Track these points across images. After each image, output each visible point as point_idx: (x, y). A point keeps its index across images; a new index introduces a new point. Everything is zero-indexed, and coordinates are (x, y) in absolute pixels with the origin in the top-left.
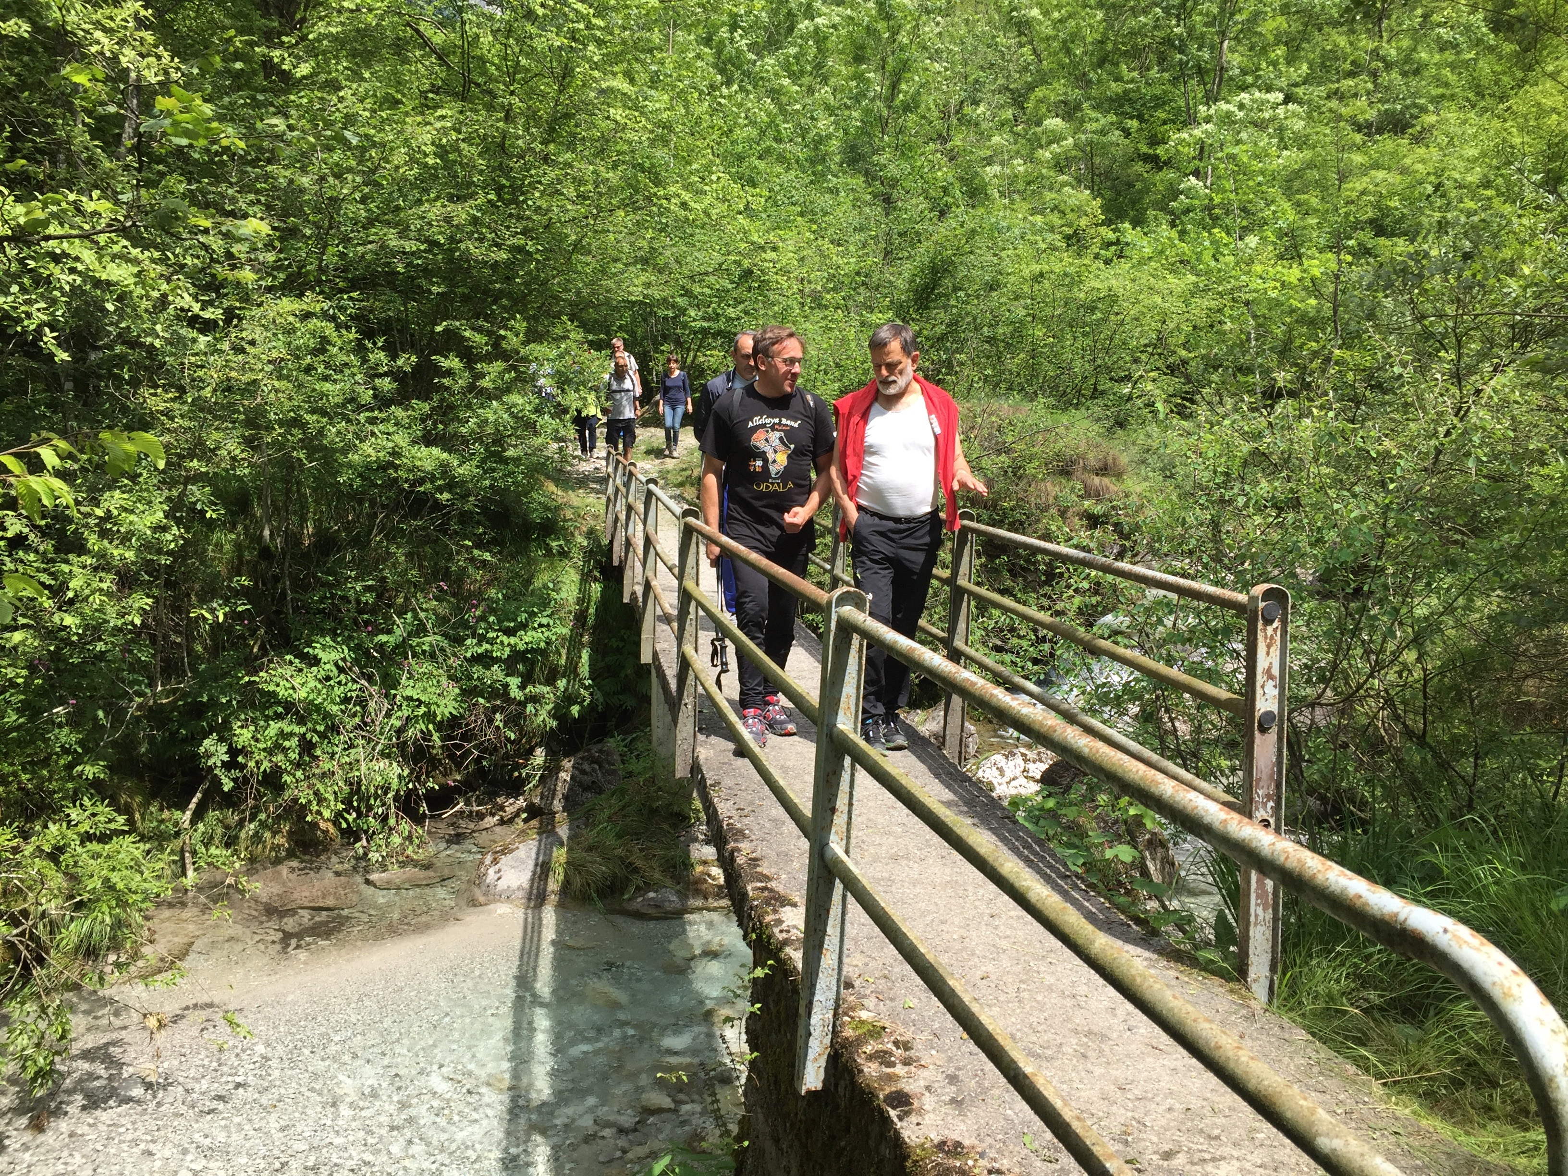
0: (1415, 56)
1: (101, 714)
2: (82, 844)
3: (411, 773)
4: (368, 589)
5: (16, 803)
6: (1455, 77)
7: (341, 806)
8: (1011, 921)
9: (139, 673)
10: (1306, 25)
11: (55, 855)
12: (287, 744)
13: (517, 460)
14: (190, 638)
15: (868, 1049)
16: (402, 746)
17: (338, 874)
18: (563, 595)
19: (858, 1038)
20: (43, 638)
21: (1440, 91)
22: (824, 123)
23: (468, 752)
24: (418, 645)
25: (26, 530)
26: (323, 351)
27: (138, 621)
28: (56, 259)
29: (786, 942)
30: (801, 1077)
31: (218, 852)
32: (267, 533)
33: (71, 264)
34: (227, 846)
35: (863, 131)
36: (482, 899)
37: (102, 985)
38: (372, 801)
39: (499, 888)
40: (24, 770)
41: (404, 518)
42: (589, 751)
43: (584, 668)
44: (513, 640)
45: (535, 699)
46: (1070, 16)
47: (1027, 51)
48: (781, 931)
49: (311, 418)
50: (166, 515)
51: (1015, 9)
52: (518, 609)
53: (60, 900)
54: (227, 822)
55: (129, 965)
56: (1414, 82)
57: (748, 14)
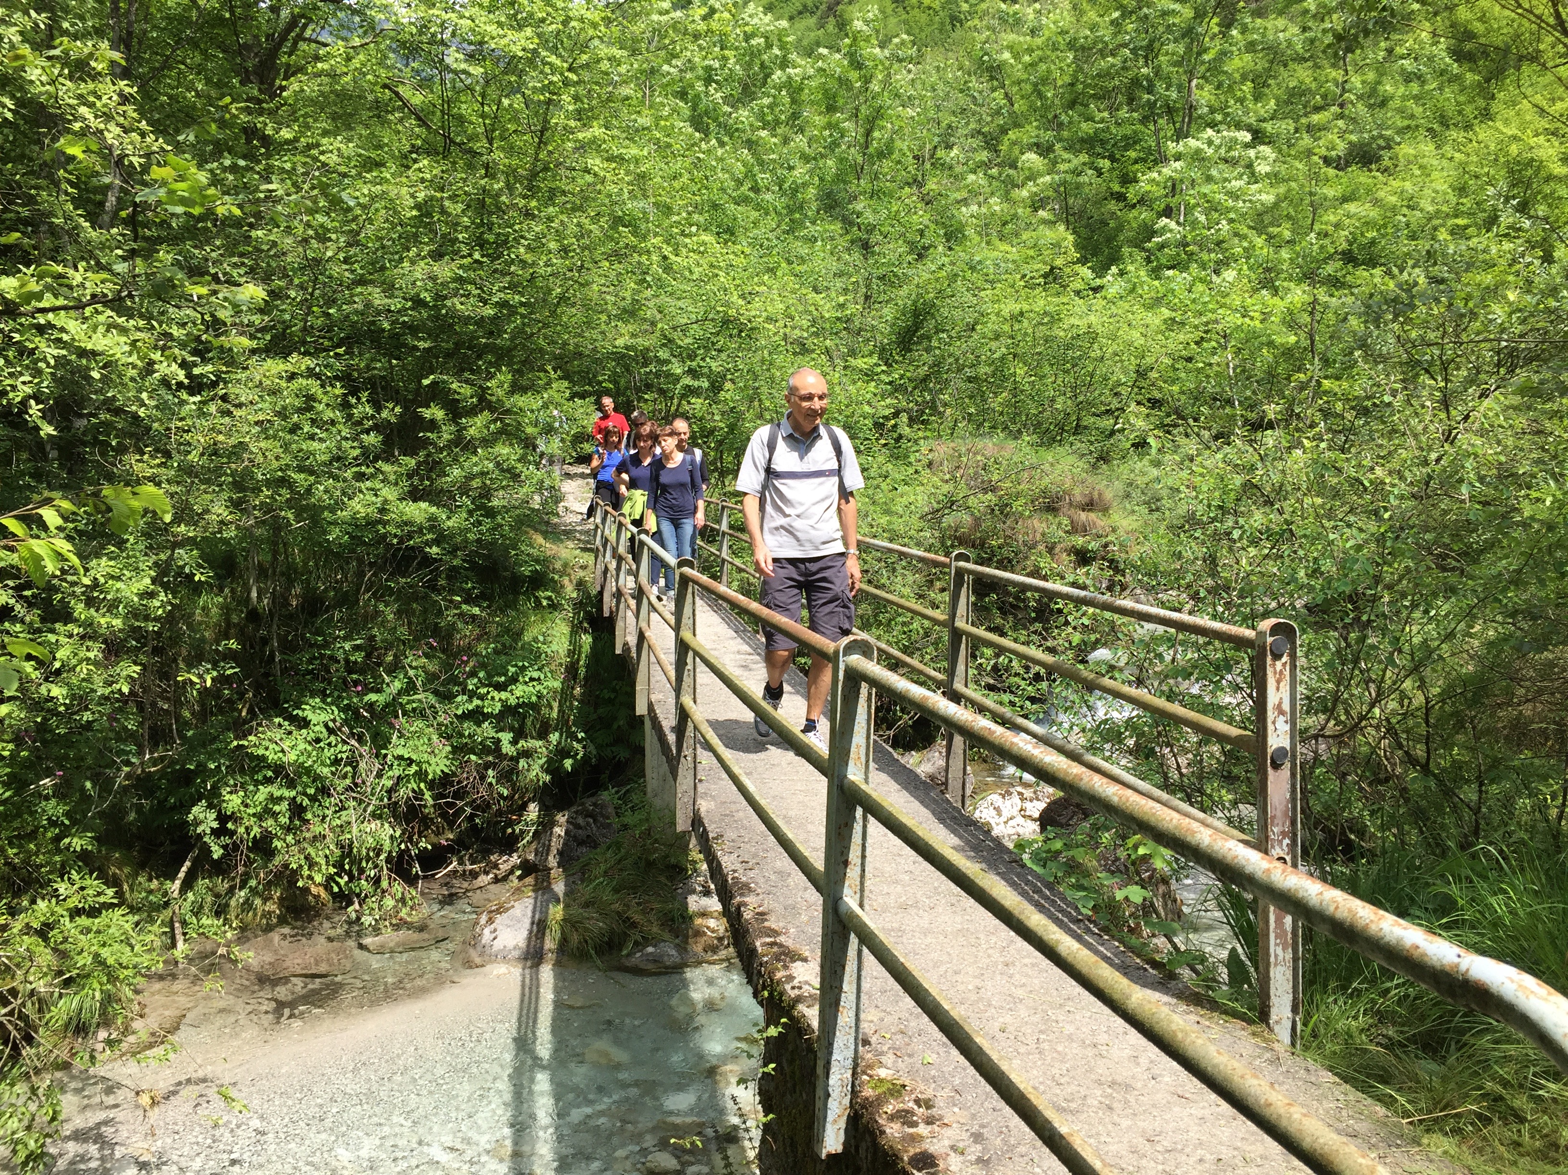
0: (1380, 88)
1: (88, 785)
2: (72, 918)
3: (403, 833)
4: (356, 648)
6: (1421, 109)
7: (332, 870)
8: (1025, 969)
9: (125, 741)
10: (1272, 62)
11: (43, 932)
12: (277, 808)
13: (507, 509)
14: (178, 703)
15: (890, 1109)
16: (393, 807)
17: (330, 939)
18: (554, 647)
19: (878, 1097)
20: (30, 710)
21: (1406, 122)
22: (800, 172)
23: (462, 810)
24: (409, 702)
25: (12, 601)
26: (310, 409)
27: (126, 690)
28: (41, 330)
29: (798, 999)
30: (820, 1141)
31: (209, 922)
32: (254, 594)
33: (56, 335)
34: (218, 914)
35: (840, 178)
36: (478, 960)
37: (94, 1064)
38: (364, 864)
39: (495, 949)
40: (11, 845)
41: (391, 576)
42: (583, 804)
44: (504, 695)
45: (527, 754)
46: (1041, 60)
47: (999, 95)
48: (793, 988)
49: (299, 477)
50: (154, 581)
51: (986, 54)
52: (509, 663)
53: (49, 978)
54: (217, 890)
55: (120, 1041)
56: (1380, 114)
57: (722, 67)
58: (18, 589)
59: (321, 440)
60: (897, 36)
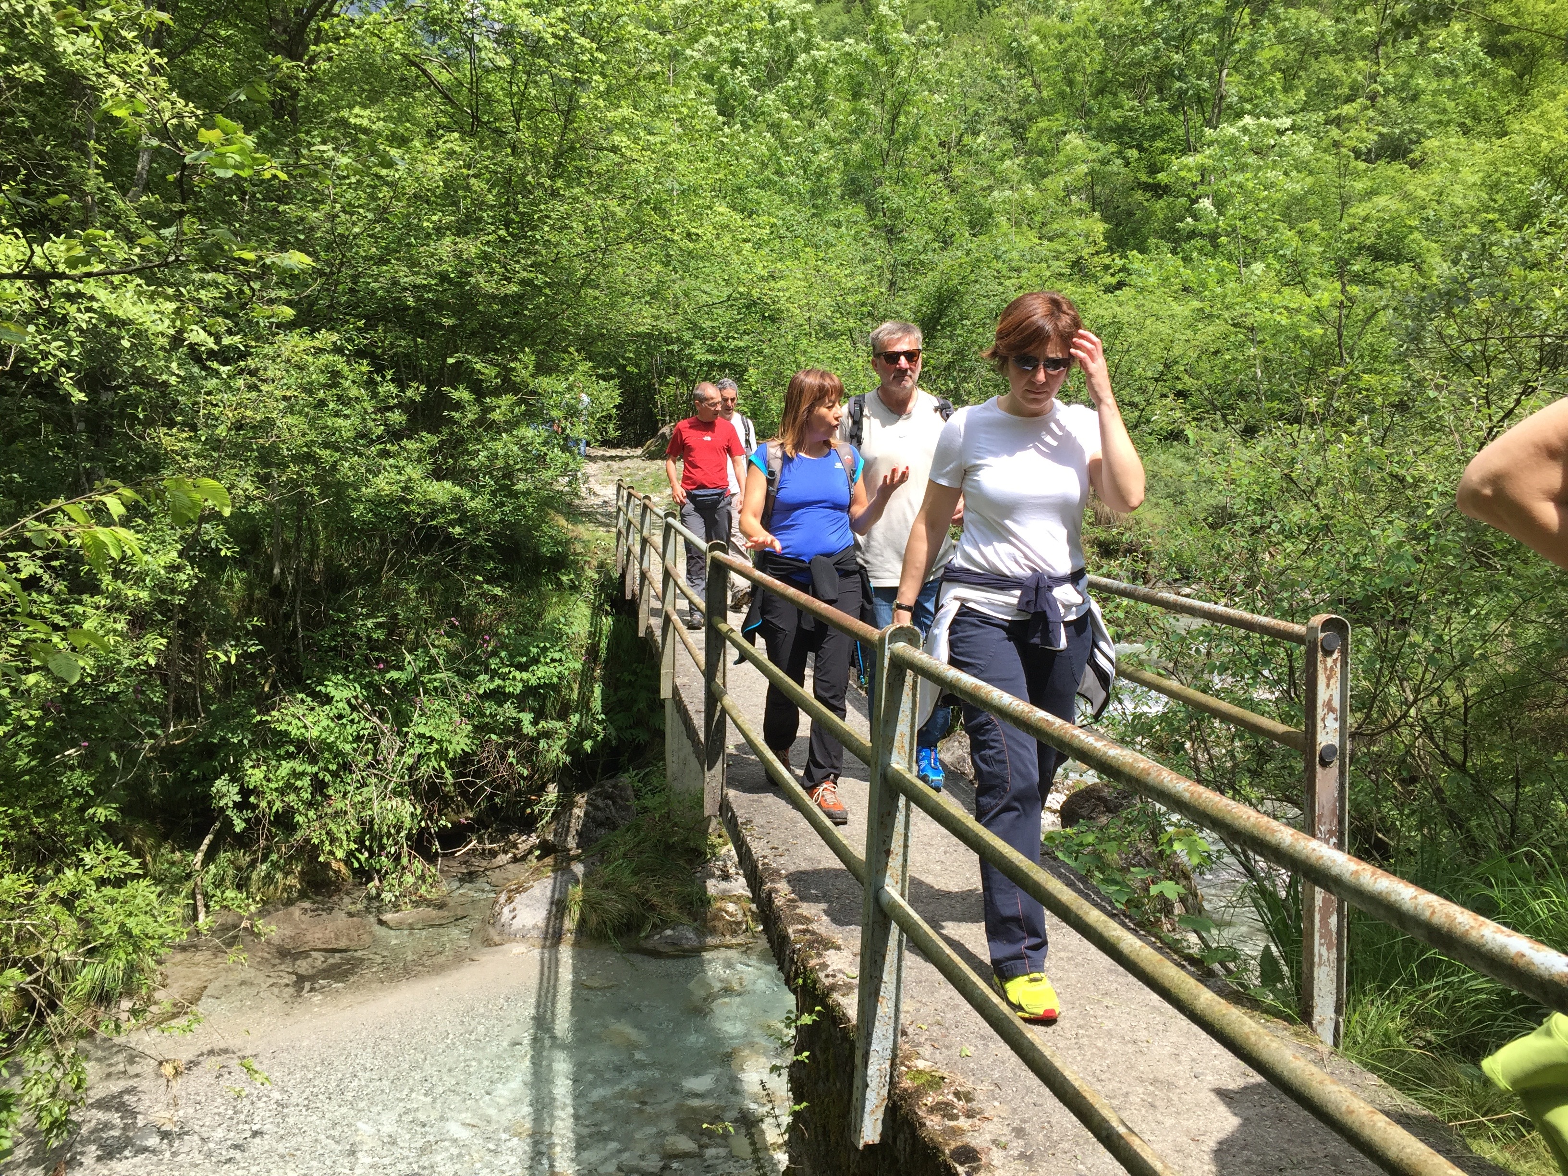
0: (1413, 82)
1: (113, 756)
2: (98, 890)
3: (423, 811)
4: (379, 626)
5: (28, 847)
6: (1453, 104)
7: (353, 846)
9: (150, 713)
10: (1303, 53)
11: (68, 903)
12: (299, 783)
13: (527, 493)
14: (201, 678)
15: (929, 1101)
16: (414, 784)
17: (350, 915)
18: (575, 628)
19: (917, 1089)
20: (54, 680)
21: (1438, 117)
22: (825, 156)
23: (481, 789)
24: (430, 681)
25: (40, 571)
26: (335, 385)
27: (152, 661)
28: (71, 297)
29: (833, 988)
30: (858, 1130)
31: (232, 895)
32: (277, 570)
33: (86, 303)
34: (239, 887)
35: (865, 164)
36: (497, 939)
37: (119, 1033)
38: (385, 841)
39: (514, 927)
40: (36, 813)
41: (414, 554)
42: (602, 786)
43: (597, 704)
44: (525, 675)
45: (547, 735)
46: (1071, 47)
47: (1026, 82)
48: (827, 976)
49: (325, 453)
50: (181, 554)
51: (1015, 40)
52: (529, 644)
53: (73, 948)
54: (238, 863)
55: (144, 1011)
56: (1412, 109)
57: (749, 50)
58: (46, 559)
59: (347, 417)
60: (924, 21)
